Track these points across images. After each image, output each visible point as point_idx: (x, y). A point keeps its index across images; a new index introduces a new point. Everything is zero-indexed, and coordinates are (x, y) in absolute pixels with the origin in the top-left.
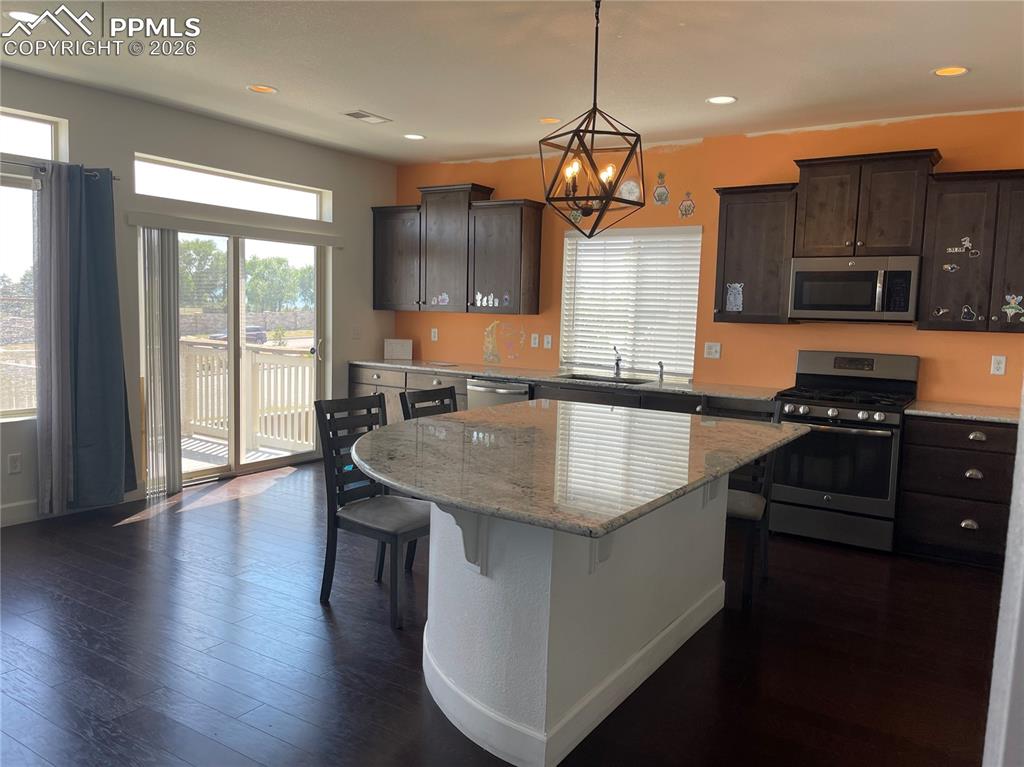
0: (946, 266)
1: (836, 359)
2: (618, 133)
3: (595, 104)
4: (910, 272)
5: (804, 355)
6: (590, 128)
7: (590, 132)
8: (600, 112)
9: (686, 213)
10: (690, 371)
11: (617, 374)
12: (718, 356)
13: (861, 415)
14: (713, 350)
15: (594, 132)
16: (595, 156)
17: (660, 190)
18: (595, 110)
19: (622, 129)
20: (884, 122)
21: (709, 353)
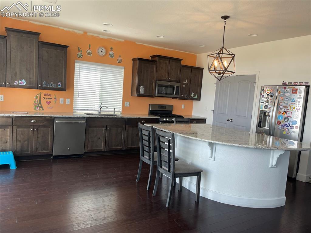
0: (183, 86)
1: (159, 106)
2: (229, 54)
3: (223, 46)
4: (179, 86)
5: (152, 105)
6: (221, 53)
7: (221, 54)
8: (225, 49)
9: (119, 62)
10: (121, 110)
11: (100, 112)
12: (129, 106)
13: (165, 119)
14: (127, 104)
15: (222, 54)
16: (222, 59)
17: (111, 53)
18: (223, 48)
19: (231, 53)
20: (166, 49)
21: (126, 105)
